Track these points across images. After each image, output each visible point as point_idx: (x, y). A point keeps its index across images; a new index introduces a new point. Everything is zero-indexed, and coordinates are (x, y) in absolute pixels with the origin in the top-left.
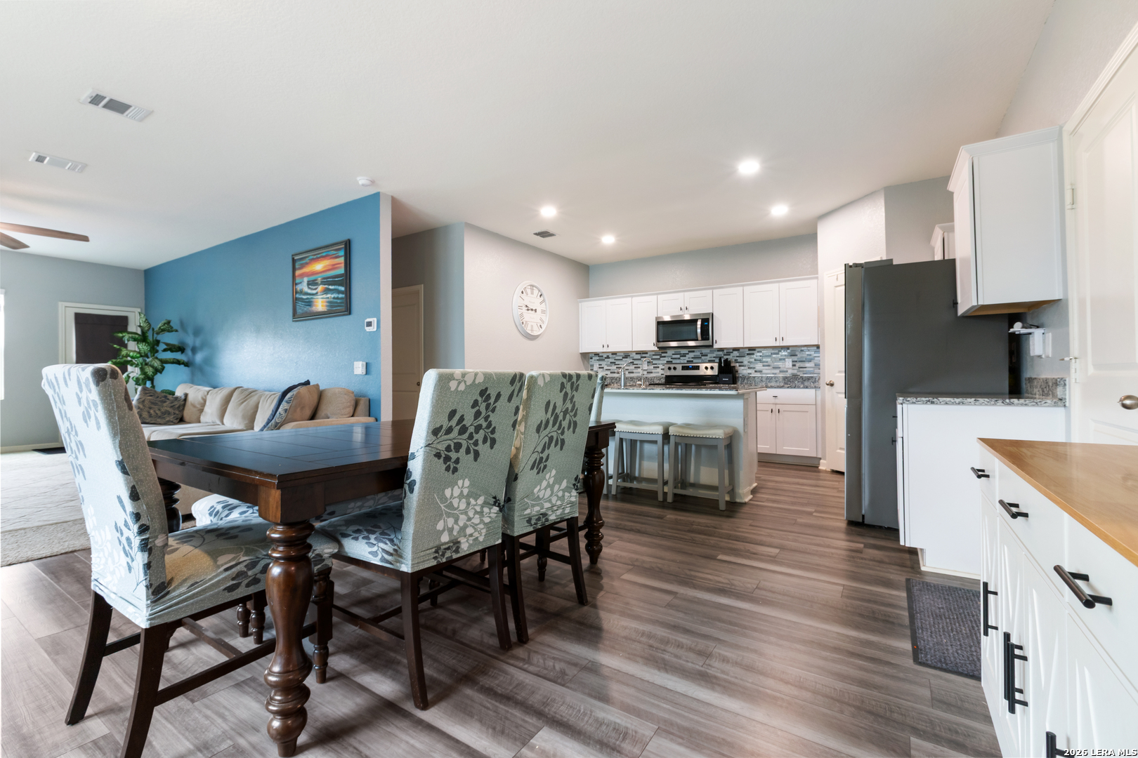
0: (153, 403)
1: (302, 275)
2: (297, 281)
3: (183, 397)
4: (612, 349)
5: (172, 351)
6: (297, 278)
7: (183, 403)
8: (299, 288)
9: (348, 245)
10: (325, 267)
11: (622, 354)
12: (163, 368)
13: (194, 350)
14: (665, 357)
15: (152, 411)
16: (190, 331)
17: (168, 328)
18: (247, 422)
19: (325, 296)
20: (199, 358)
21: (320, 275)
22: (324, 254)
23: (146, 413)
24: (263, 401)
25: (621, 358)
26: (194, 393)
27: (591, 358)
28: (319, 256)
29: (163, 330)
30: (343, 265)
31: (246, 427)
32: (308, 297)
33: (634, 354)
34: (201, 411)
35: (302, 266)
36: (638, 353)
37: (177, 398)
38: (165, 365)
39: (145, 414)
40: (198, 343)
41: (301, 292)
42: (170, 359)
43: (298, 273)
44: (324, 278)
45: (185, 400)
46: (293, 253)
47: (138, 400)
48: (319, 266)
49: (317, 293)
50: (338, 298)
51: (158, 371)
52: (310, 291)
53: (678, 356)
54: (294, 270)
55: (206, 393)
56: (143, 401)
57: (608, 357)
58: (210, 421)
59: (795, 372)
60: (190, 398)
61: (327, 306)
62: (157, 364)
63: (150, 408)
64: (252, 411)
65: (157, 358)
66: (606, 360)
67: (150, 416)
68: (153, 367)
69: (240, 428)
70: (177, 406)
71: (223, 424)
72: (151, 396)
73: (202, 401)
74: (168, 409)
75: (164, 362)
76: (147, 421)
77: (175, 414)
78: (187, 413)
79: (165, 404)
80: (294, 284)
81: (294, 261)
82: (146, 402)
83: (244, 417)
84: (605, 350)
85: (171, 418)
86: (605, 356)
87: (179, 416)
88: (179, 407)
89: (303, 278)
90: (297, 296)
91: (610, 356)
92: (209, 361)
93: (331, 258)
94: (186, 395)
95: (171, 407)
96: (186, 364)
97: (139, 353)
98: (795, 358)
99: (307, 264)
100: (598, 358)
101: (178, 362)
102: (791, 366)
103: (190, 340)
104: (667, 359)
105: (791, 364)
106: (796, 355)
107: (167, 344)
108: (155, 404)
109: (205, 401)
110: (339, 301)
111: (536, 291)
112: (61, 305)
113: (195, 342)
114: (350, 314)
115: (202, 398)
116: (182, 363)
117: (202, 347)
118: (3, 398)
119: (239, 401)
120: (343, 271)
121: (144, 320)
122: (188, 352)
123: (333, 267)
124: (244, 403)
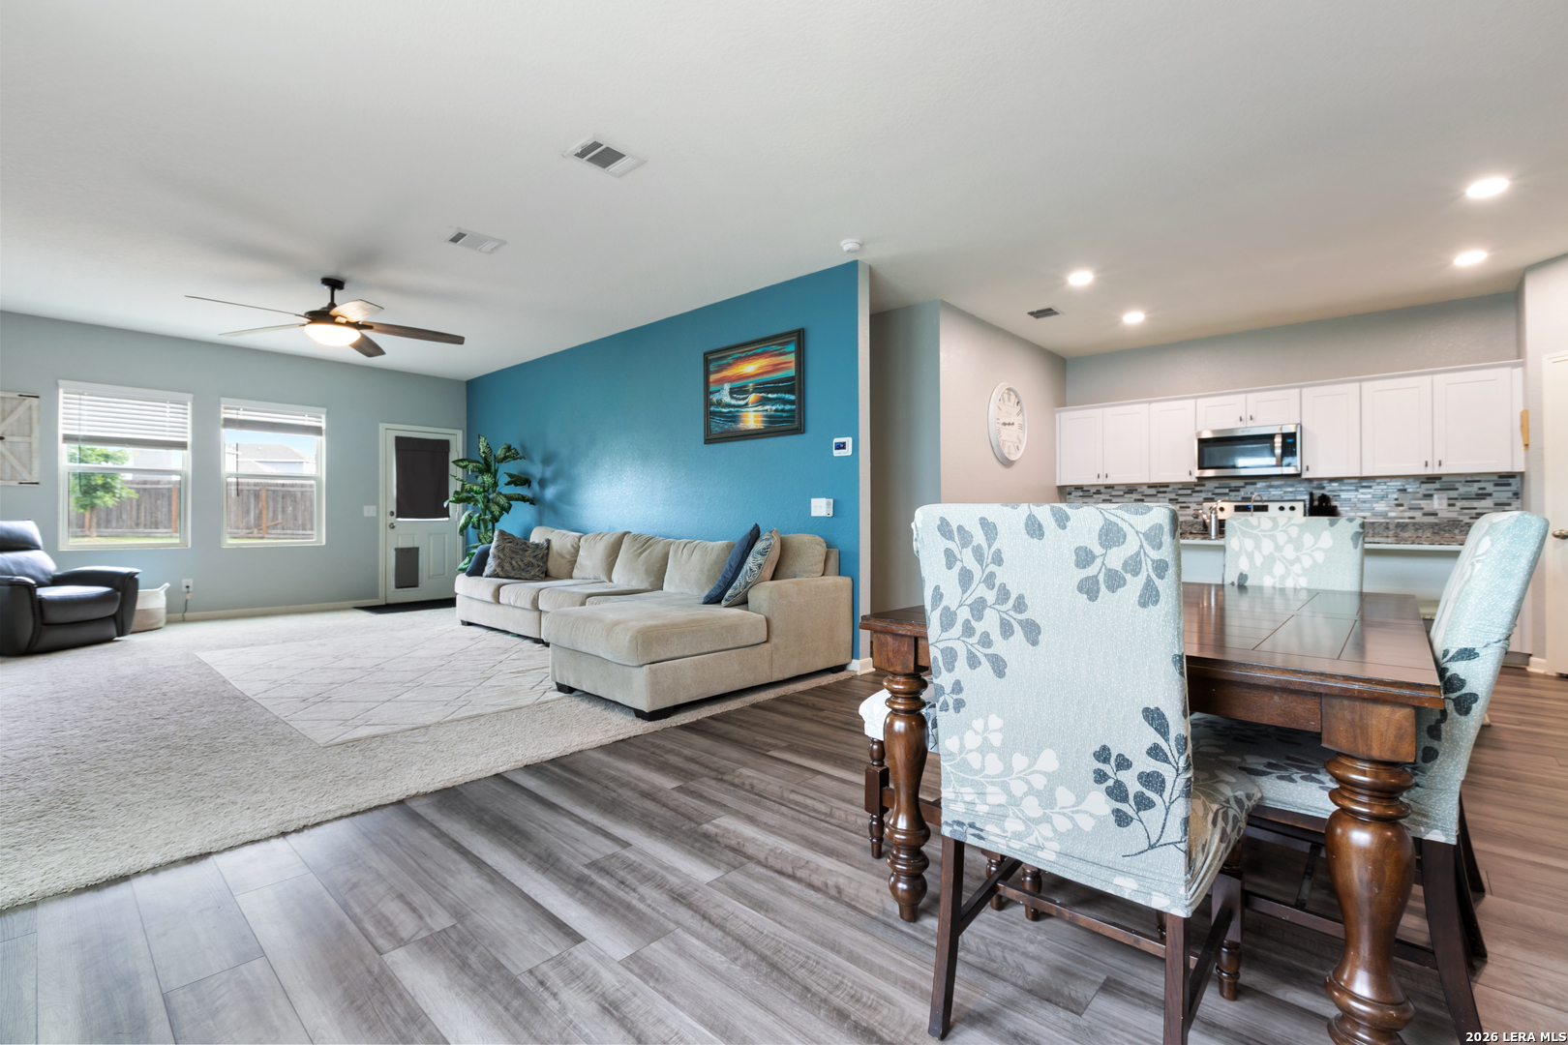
0: (513, 552)
1: (722, 381)
2: (712, 388)
3: (545, 544)
4: (1109, 482)
5: (516, 485)
6: (711, 385)
7: (545, 552)
8: (715, 398)
9: (799, 337)
10: (761, 368)
11: (1124, 488)
12: (510, 506)
13: (543, 483)
14: (1201, 491)
15: (514, 562)
16: (537, 457)
17: (511, 454)
18: (652, 579)
19: (760, 408)
20: (550, 493)
21: (752, 379)
22: (759, 351)
23: (508, 565)
24: (676, 552)
25: (1121, 493)
26: (560, 540)
27: (1070, 494)
28: (749, 353)
29: (505, 458)
30: (794, 364)
31: (651, 585)
32: (732, 409)
33: (1145, 487)
34: (573, 563)
35: (721, 369)
36: (1151, 486)
37: (537, 545)
38: (511, 502)
39: (507, 567)
40: (548, 473)
41: (719, 403)
42: (515, 495)
43: (713, 377)
44: (760, 384)
45: (548, 548)
46: (705, 351)
47: (496, 547)
48: (750, 368)
49: (747, 404)
50: (783, 411)
51: (506, 509)
52: (734, 402)
53: (1227, 491)
54: (707, 373)
55: (577, 540)
56: (503, 549)
57: (1098, 492)
58: (592, 577)
59: (1453, 515)
60: (555, 545)
61: (764, 422)
62: (503, 501)
63: (512, 558)
64: (658, 565)
65: (501, 493)
66: (1095, 496)
67: (513, 568)
68: (498, 504)
69: (642, 587)
70: (540, 556)
71: (611, 581)
72: (510, 543)
73: (572, 550)
74: (531, 560)
75: (510, 498)
76: (511, 575)
77: (539, 566)
78: (552, 565)
79: (527, 554)
80: (707, 393)
81: (707, 362)
82: (507, 550)
83: (648, 572)
84: (1101, 481)
85: (535, 571)
86: (1093, 490)
87: (544, 569)
88: (542, 557)
89: (723, 384)
90: (712, 409)
91: (1103, 490)
92: (565, 497)
93: (771, 356)
94: (548, 541)
95: (535, 557)
96: (532, 501)
97: (484, 487)
98: (1453, 494)
99: (729, 365)
100: (1081, 494)
101: (523, 499)
102: (1445, 506)
103: (536, 470)
104: (1204, 495)
105: (1445, 502)
106: (1457, 489)
107: (510, 475)
108: (516, 553)
109: (577, 550)
110: (785, 415)
111: (1013, 397)
112: (382, 426)
113: (543, 473)
114: (804, 432)
115: (572, 546)
116: (528, 501)
117: (555, 479)
118: (324, 543)
119: (636, 551)
120: (791, 372)
121: (485, 444)
122: (535, 486)
123: (776, 368)
124: (641, 553)
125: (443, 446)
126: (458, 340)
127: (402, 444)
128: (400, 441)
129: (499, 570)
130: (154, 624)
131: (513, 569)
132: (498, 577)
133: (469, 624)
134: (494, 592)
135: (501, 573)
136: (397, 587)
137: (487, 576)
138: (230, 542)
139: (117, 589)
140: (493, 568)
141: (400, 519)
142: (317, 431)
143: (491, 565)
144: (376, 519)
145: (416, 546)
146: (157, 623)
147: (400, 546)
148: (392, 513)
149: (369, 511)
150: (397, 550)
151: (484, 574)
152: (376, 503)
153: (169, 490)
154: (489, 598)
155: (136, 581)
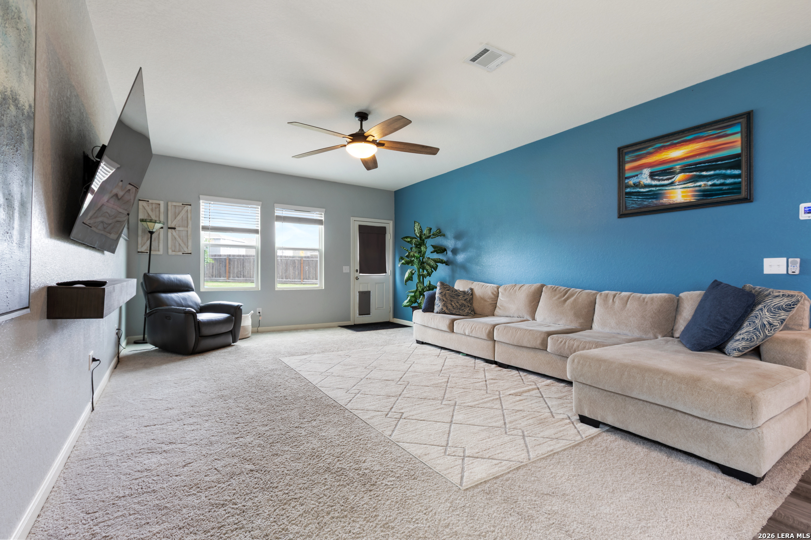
0: (451, 296)
1: (640, 167)
2: (628, 174)
3: (469, 291)
5: (437, 253)
6: (626, 172)
7: (471, 296)
9: (747, 120)
10: (692, 151)
12: (436, 266)
13: (455, 251)
15: (453, 304)
16: (449, 234)
18: (582, 320)
20: (460, 258)
21: (679, 162)
22: (689, 138)
23: (450, 305)
26: (480, 289)
28: (675, 141)
29: (430, 236)
30: (739, 143)
31: (581, 325)
34: (495, 306)
35: (640, 158)
37: (465, 292)
38: (436, 264)
39: (450, 307)
40: (459, 244)
42: (437, 259)
43: (628, 166)
45: (472, 294)
46: (620, 146)
47: (440, 293)
48: (676, 153)
51: (435, 268)
54: (621, 164)
55: (496, 289)
56: (445, 295)
60: (478, 292)
62: (431, 263)
63: (451, 301)
64: (586, 310)
65: (430, 258)
67: (453, 307)
68: (429, 265)
69: (573, 327)
70: (468, 299)
71: (534, 319)
72: (448, 290)
73: (493, 296)
74: (463, 302)
75: (436, 261)
76: (454, 312)
77: (469, 307)
78: (476, 305)
79: (460, 298)
80: (622, 178)
81: (622, 155)
82: (447, 295)
83: (577, 315)
87: (472, 309)
88: (470, 301)
89: (642, 169)
92: (473, 260)
94: (472, 290)
95: (465, 300)
96: (447, 263)
97: (421, 254)
99: (650, 154)
101: (442, 262)
103: (450, 243)
107: (433, 247)
108: (453, 297)
109: (497, 296)
112: (352, 219)
113: (455, 244)
114: (752, 202)
115: (493, 293)
116: (444, 263)
117: (464, 249)
118: (323, 288)
119: (559, 298)
120: (738, 150)
121: (419, 227)
122: (450, 254)
123: (712, 150)
124: (565, 300)
125: (382, 231)
126: (433, 151)
127: (362, 229)
128: (360, 227)
129: (445, 309)
130: (246, 335)
131: (454, 309)
132: (445, 313)
133: (423, 343)
134: (450, 324)
135: (447, 311)
136: (360, 315)
137: (437, 313)
138: (279, 286)
139: (232, 315)
140: (440, 307)
141: (361, 274)
142: (319, 222)
143: (438, 305)
144: (349, 274)
145: (369, 290)
146: (248, 334)
147: (361, 290)
148: (357, 271)
149: (346, 269)
150: (359, 292)
151: (435, 311)
152: (348, 264)
153: (225, 259)
154: (445, 328)
155: (241, 310)
